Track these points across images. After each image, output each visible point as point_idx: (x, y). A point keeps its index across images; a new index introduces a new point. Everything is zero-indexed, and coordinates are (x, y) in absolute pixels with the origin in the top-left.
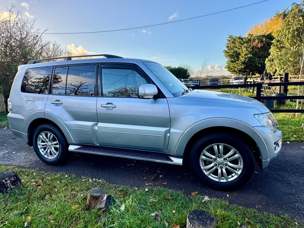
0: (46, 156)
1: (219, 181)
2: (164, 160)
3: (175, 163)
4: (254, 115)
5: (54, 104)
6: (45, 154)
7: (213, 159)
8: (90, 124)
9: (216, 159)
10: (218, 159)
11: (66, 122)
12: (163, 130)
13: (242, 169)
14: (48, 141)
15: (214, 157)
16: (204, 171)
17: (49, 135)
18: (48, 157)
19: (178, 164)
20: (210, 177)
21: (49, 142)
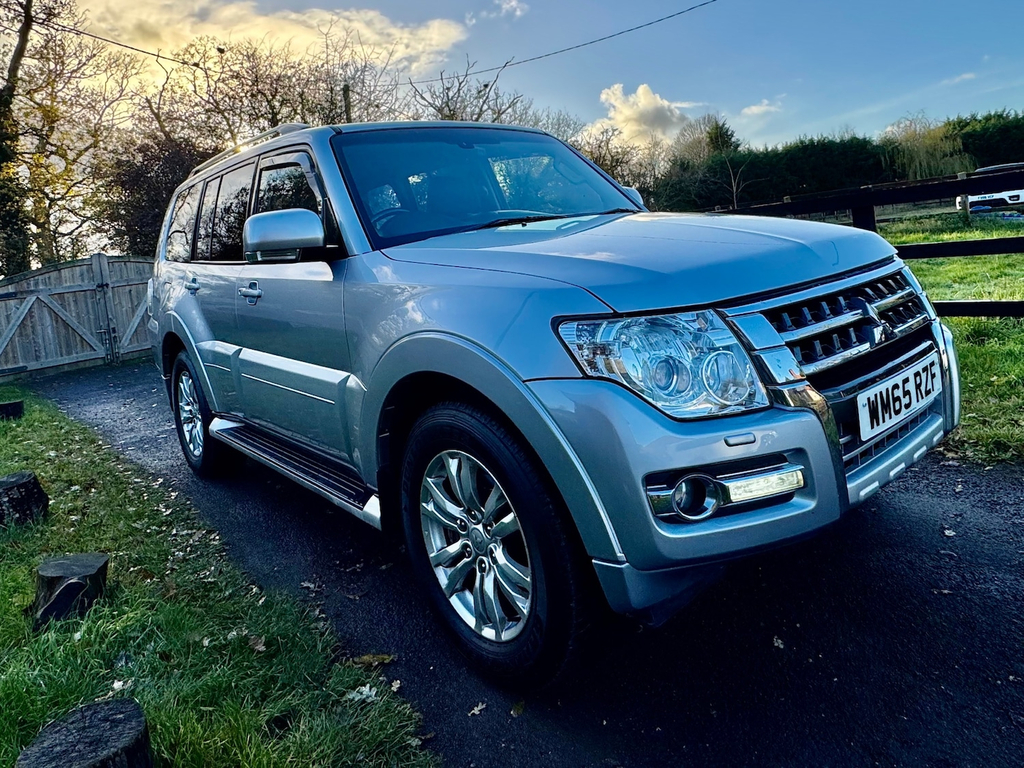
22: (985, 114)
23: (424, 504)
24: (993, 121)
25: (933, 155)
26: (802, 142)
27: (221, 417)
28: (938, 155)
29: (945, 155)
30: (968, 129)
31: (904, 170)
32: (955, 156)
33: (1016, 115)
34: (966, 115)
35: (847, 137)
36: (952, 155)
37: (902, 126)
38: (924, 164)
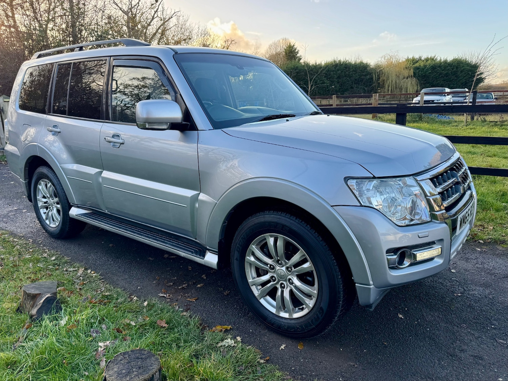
0: (47, 222)
1: (277, 314)
2: (190, 253)
3: (206, 262)
4: (346, 179)
5: (51, 131)
6: (47, 219)
7: (269, 266)
8: (93, 171)
9: (274, 268)
10: (278, 268)
11: (63, 165)
12: (189, 193)
13: (316, 296)
14: (49, 196)
15: (269, 261)
16: (254, 289)
17: (49, 185)
18: (50, 223)
19: (210, 266)
20: (262, 301)
21: (51, 199)
22: (426, 57)
23: (248, 257)
24: (429, 62)
25: (399, 77)
26: (335, 61)
27: (78, 207)
28: (401, 77)
29: (404, 78)
30: (417, 65)
31: (383, 84)
32: (409, 79)
33: (441, 60)
34: (417, 57)
35: (358, 61)
36: (407, 78)
37: (386, 58)
38: (394, 82)
